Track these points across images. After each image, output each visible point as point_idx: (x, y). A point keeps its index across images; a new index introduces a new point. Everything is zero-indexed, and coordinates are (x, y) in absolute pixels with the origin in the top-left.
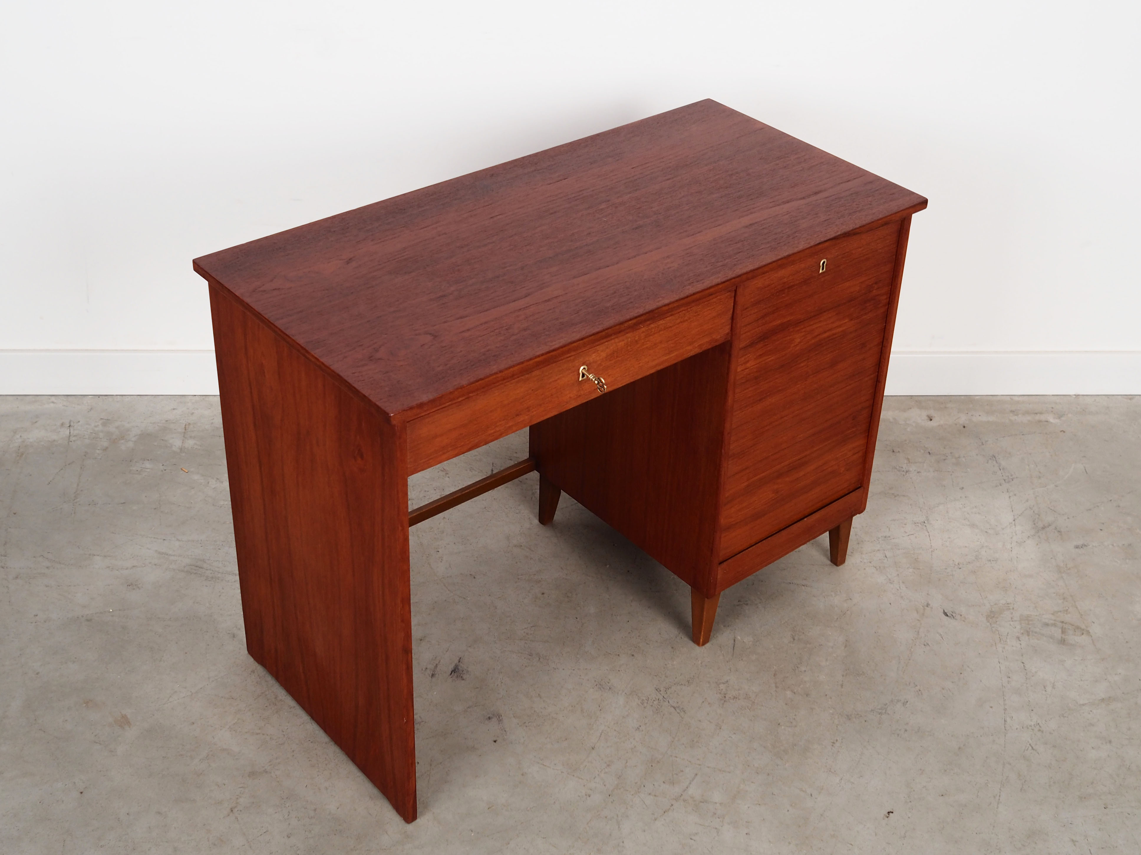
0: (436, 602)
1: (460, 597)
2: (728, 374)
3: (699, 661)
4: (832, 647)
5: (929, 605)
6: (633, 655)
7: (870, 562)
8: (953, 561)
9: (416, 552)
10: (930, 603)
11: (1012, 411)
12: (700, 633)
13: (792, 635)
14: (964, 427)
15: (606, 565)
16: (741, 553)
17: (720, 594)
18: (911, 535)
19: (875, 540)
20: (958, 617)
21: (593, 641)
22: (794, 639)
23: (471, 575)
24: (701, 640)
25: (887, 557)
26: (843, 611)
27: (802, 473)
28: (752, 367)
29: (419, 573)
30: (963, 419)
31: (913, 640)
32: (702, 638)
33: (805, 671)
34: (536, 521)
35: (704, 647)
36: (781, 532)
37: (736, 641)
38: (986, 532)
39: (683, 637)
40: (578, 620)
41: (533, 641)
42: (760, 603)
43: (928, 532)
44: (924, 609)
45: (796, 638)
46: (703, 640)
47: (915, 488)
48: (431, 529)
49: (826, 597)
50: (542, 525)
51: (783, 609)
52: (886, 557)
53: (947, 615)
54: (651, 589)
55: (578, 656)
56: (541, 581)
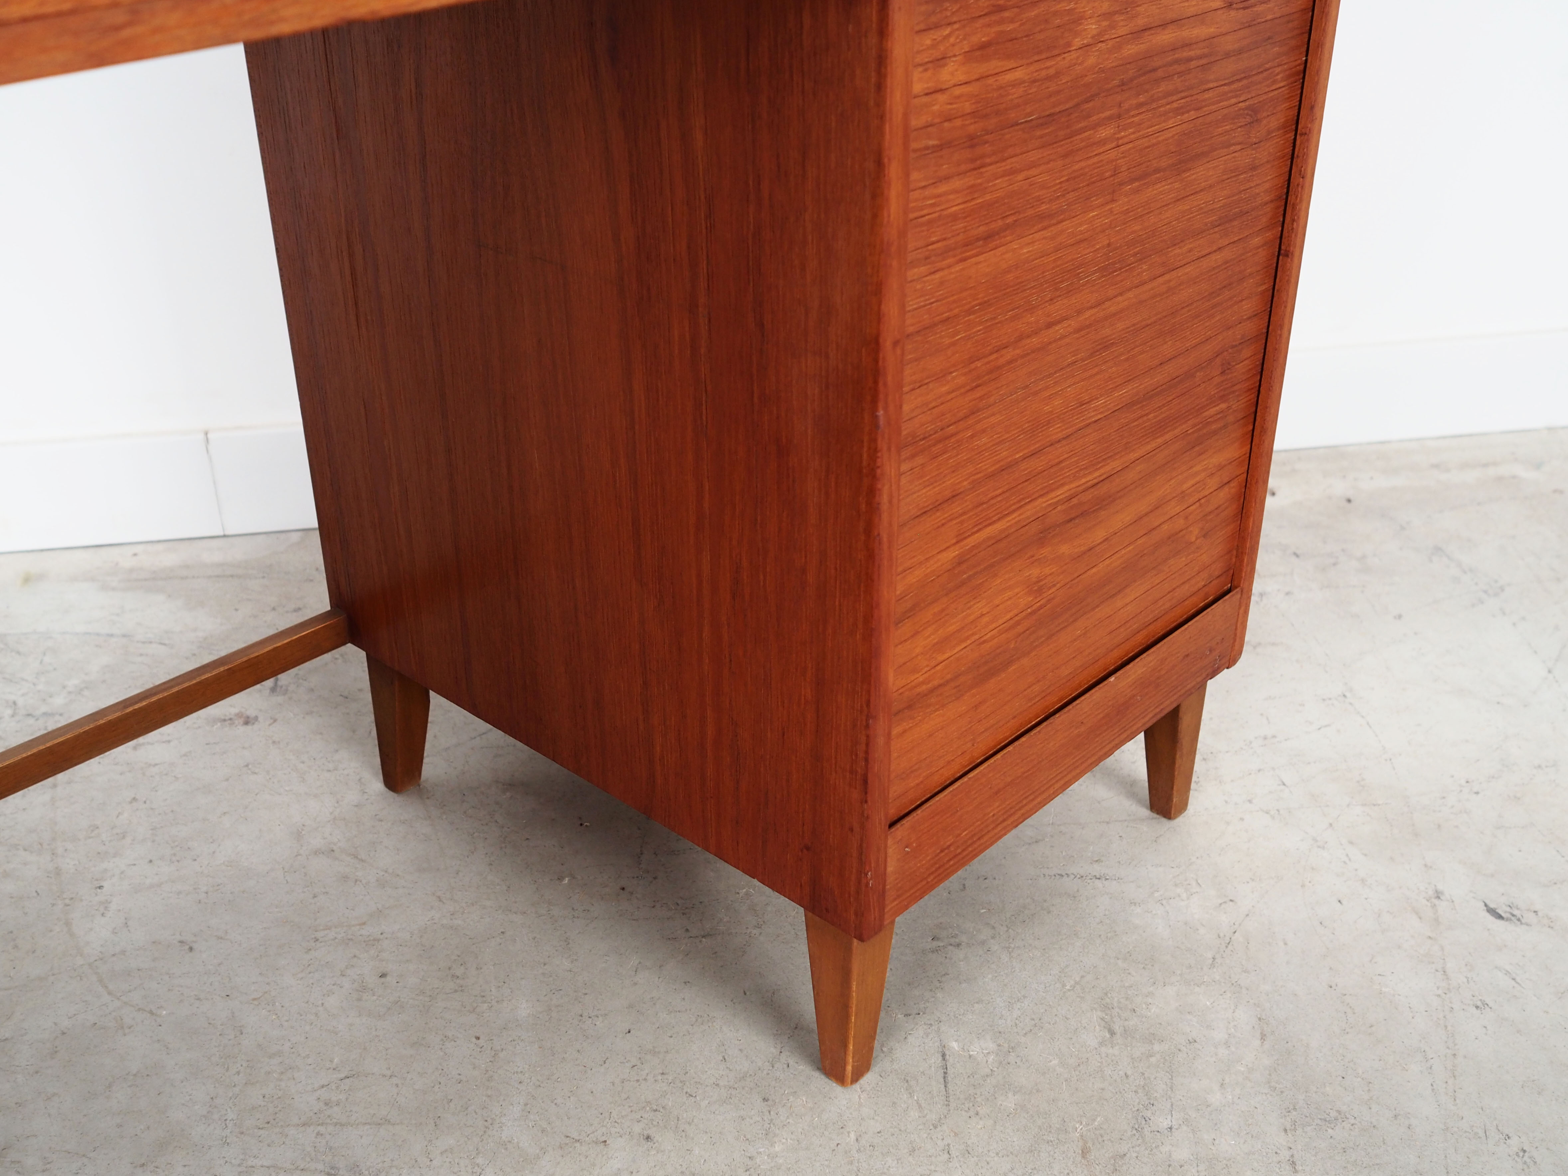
0: (64, 1033)
1: (139, 1010)
2: (880, 87)
3: (849, 1133)
4: (1227, 1044)
5: (1442, 893)
6: (648, 1138)
7: (1250, 801)
8: (1452, 776)
9: (38, 894)
10: (1440, 887)
11: (1436, 466)
12: (845, 1046)
13: (1102, 1019)
14: (1349, 501)
15: (560, 879)
16: (951, 789)
17: (893, 922)
18: (1326, 726)
19: (1242, 748)
20: (1529, 917)
21: (526, 1105)
22: (1112, 1033)
23: (181, 942)
24: (849, 1068)
25: (1286, 783)
26: (1222, 935)
27: (1100, 534)
28: (957, 91)
29: (34, 952)
30: (1340, 488)
31: (1439, 996)
32: (850, 1060)
33: (1171, 1128)
34: (377, 785)
35: (857, 1086)
36: (1051, 720)
37: (947, 1057)
38: (1498, 703)
39: (791, 1062)
40: (481, 1042)
41: (342, 1125)
42: (993, 938)
43: (1363, 717)
44: (1434, 906)
45: (1117, 1028)
46: (853, 1067)
47: (1293, 625)
48: (93, 831)
49: (1164, 902)
50: (392, 793)
51: (1061, 949)
52: (1284, 784)
53: (1500, 917)
54: (687, 930)
55: (480, 1160)
56: (378, 940)
